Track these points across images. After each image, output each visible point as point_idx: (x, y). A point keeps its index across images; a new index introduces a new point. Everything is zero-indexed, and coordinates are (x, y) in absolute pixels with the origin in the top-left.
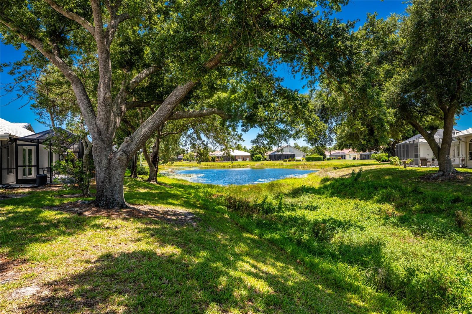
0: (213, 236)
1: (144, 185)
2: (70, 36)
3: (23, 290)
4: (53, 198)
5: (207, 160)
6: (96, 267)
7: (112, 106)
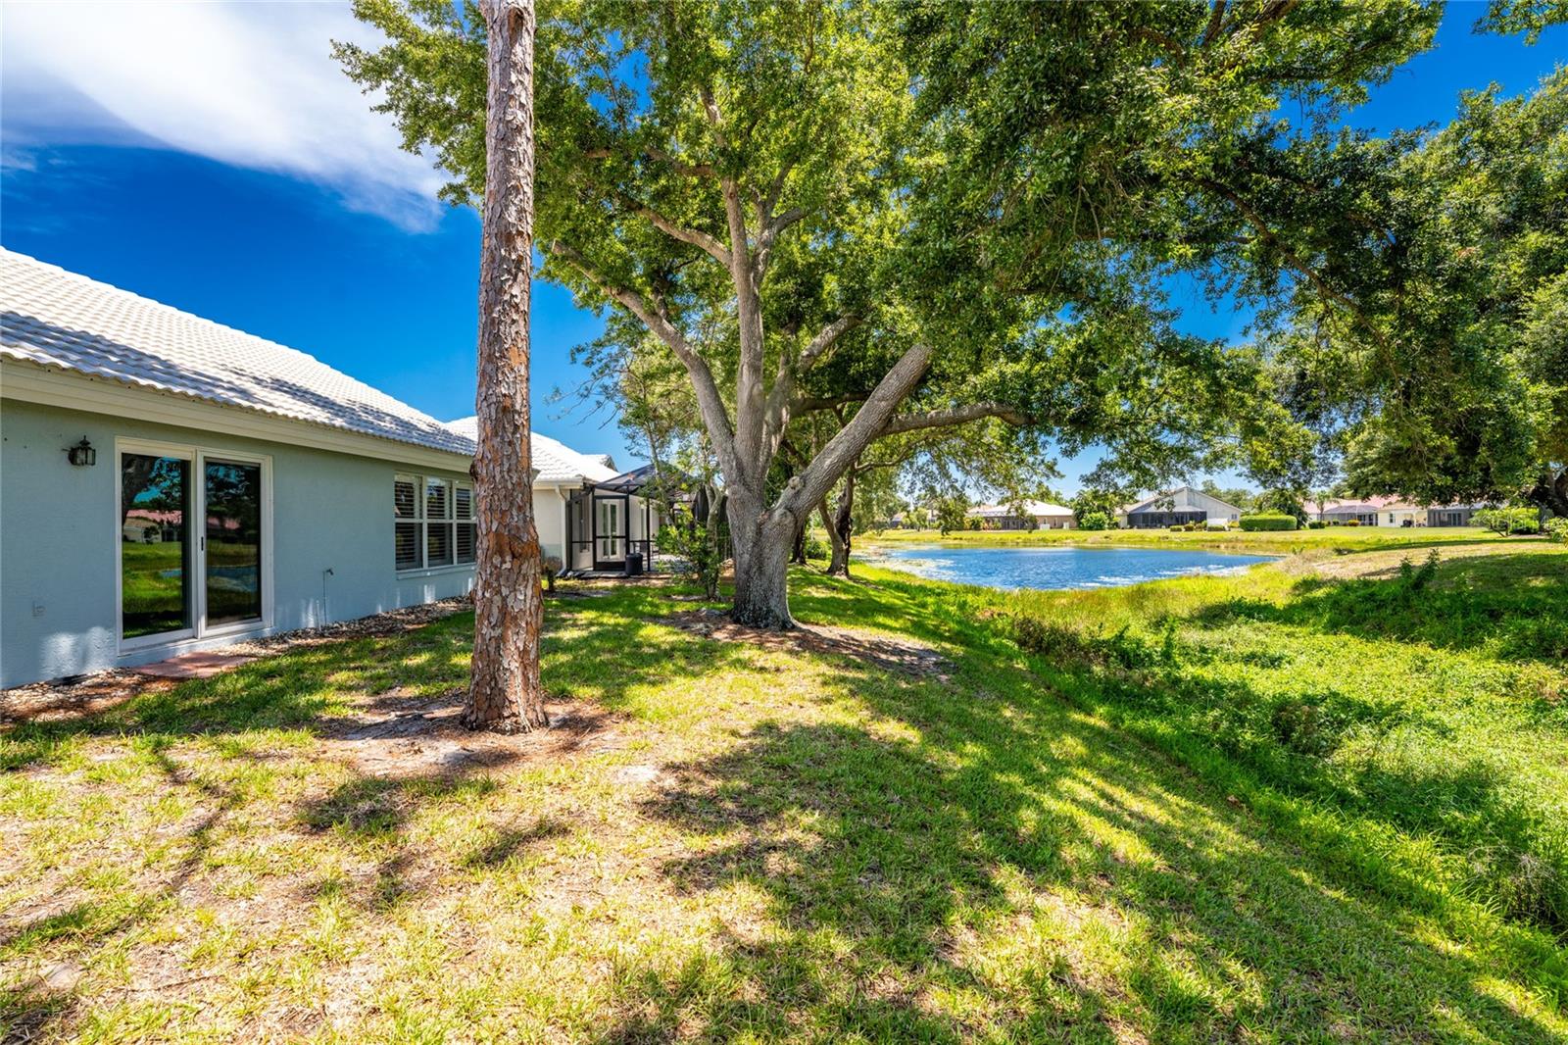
0: (994, 710)
1: (821, 582)
2: (682, 277)
3: (632, 770)
4: (657, 601)
5: (961, 528)
6: (751, 746)
7: (764, 414)
